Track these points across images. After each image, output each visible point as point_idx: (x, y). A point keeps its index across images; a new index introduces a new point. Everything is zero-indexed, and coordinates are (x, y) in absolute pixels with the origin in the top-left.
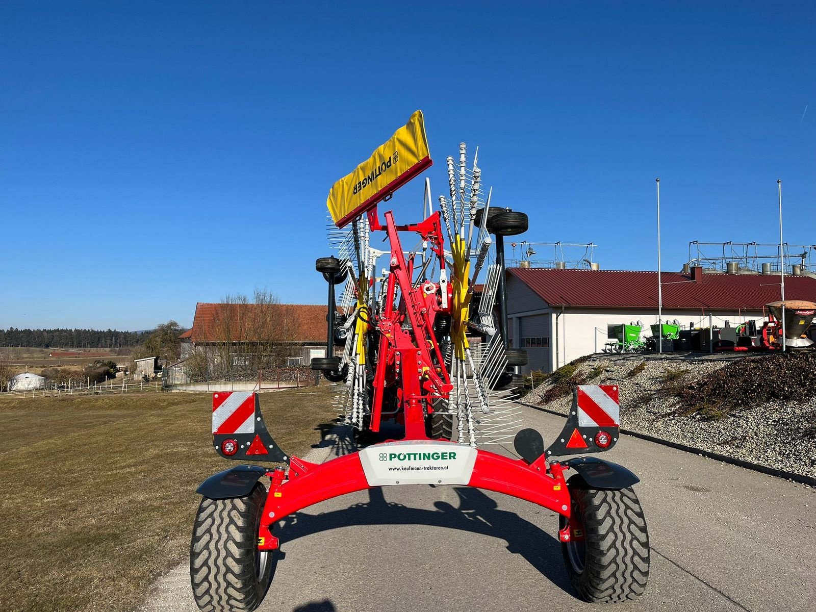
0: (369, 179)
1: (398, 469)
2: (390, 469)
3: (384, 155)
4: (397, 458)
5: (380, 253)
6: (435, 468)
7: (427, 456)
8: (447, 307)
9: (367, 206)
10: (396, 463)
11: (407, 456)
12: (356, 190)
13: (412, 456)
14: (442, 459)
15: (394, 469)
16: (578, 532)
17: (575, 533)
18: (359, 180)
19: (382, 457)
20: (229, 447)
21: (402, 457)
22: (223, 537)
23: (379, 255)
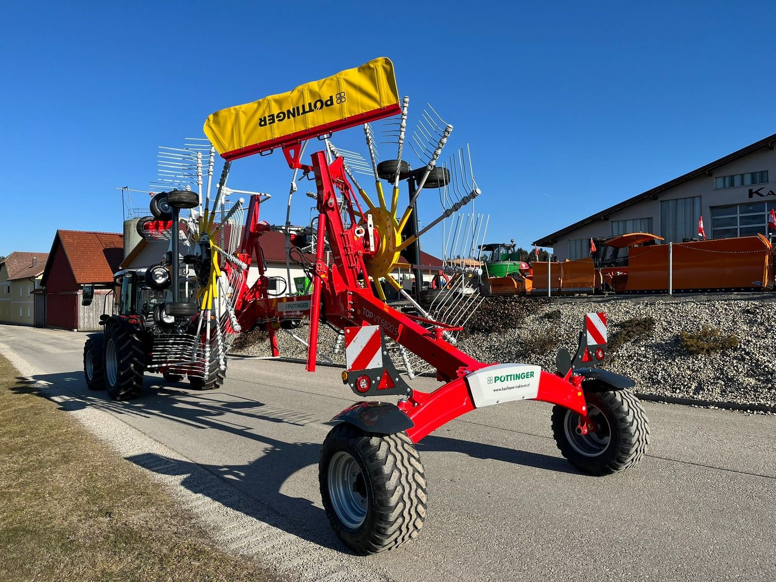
0: (293, 113)
1: (500, 390)
2: (495, 391)
3: (320, 93)
4: (499, 380)
5: (230, 191)
6: (522, 386)
7: (518, 377)
8: (374, 251)
9: (285, 141)
10: (499, 385)
11: (506, 377)
12: (262, 122)
13: (509, 377)
14: (527, 377)
15: (497, 390)
16: (590, 426)
17: (589, 426)
18: (270, 111)
19: (489, 380)
20: (363, 384)
21: (503, 379)
22: (410, 471)
23: (228, 193)
